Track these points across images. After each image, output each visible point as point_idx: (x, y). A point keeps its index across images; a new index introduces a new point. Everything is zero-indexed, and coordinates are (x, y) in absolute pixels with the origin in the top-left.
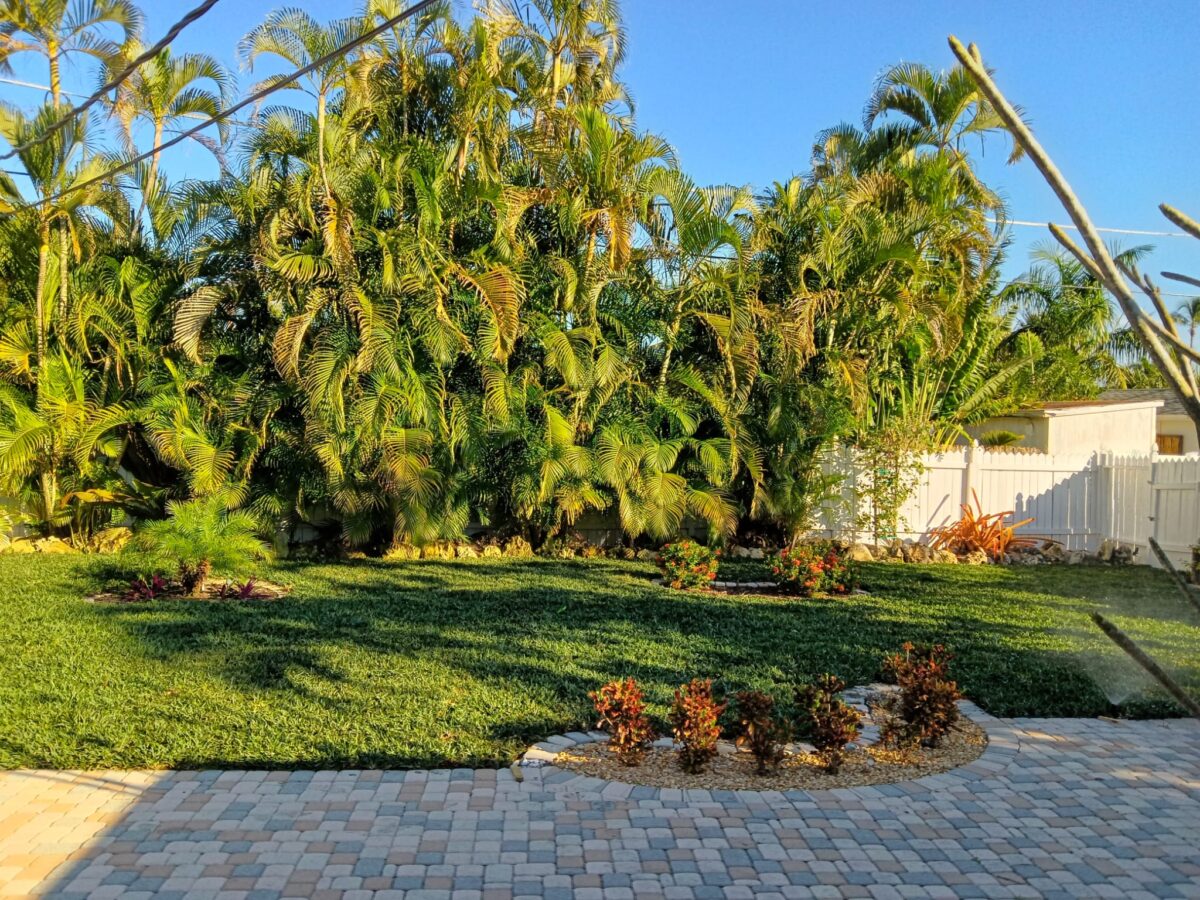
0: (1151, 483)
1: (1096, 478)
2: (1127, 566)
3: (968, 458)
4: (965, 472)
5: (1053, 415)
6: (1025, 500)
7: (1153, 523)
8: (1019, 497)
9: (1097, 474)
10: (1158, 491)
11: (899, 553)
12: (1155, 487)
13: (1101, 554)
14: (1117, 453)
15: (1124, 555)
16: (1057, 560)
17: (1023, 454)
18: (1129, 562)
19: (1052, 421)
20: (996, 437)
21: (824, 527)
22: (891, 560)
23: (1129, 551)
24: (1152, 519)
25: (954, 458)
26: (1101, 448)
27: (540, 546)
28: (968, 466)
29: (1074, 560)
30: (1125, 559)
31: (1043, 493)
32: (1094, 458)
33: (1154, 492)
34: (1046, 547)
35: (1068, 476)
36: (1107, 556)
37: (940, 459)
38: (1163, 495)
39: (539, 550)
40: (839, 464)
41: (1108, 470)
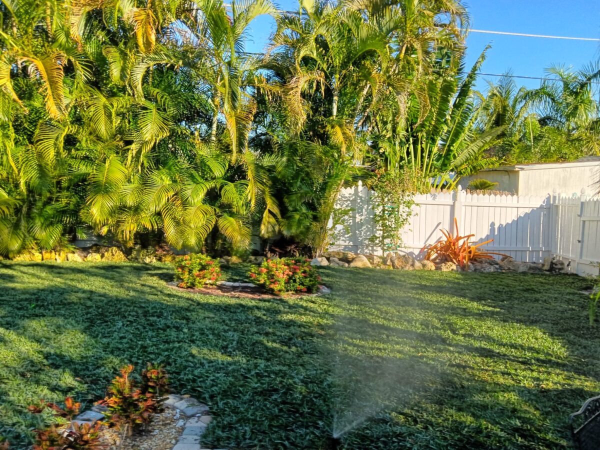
0: (580, 216)
1: (549, 213)
2: (560, 274)
3: (455, 198)
4: (453, 207)
5: (522, 169)
6: (496, 227)
7: (580, 244)
8: (493, 224)
9: (550, 209)
10: (584, 222)
11: (389, 263)
12: (583, 219)
13: (543, 265)
14: (563, 195)
15: (559, 266)
16: (509, 269)
17: (496, 195)
18: (562, 272)
19: (521, 173)
20: (478, 184)
21: (351, 243)
22: (383, 267)
23: (562, 264)
24: (579, 241)
25: (445, 197)
26: (554, 192)
27: (130, 254)
28: (454, 203)
29: (522, 269)
30: (560, 269)
31: (510, 222)
32: (548, 199)
33: (582, 222)
34: (503, 260)
35: (528, 211)
36: (547, 267)
37: (434, 198)
38: (587, 223)
39: (130, 257)
40: (362, 201)
41: (557, 207)
